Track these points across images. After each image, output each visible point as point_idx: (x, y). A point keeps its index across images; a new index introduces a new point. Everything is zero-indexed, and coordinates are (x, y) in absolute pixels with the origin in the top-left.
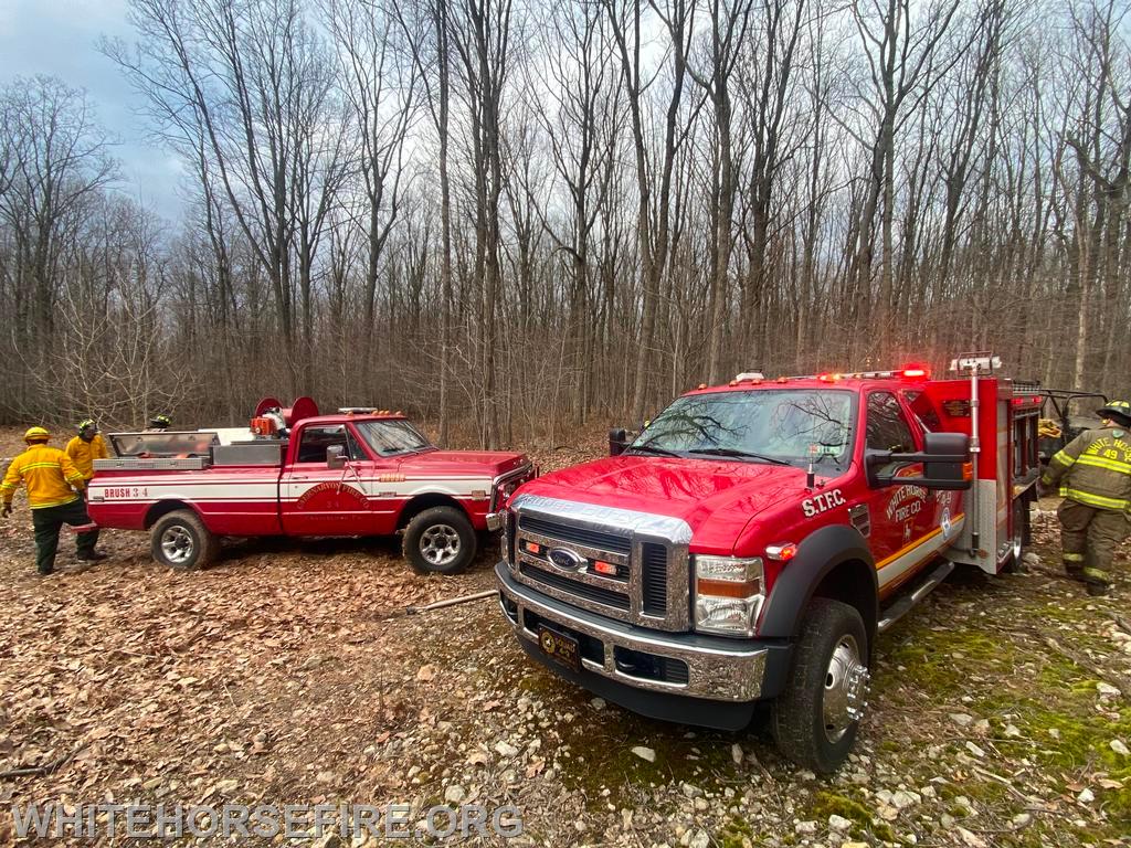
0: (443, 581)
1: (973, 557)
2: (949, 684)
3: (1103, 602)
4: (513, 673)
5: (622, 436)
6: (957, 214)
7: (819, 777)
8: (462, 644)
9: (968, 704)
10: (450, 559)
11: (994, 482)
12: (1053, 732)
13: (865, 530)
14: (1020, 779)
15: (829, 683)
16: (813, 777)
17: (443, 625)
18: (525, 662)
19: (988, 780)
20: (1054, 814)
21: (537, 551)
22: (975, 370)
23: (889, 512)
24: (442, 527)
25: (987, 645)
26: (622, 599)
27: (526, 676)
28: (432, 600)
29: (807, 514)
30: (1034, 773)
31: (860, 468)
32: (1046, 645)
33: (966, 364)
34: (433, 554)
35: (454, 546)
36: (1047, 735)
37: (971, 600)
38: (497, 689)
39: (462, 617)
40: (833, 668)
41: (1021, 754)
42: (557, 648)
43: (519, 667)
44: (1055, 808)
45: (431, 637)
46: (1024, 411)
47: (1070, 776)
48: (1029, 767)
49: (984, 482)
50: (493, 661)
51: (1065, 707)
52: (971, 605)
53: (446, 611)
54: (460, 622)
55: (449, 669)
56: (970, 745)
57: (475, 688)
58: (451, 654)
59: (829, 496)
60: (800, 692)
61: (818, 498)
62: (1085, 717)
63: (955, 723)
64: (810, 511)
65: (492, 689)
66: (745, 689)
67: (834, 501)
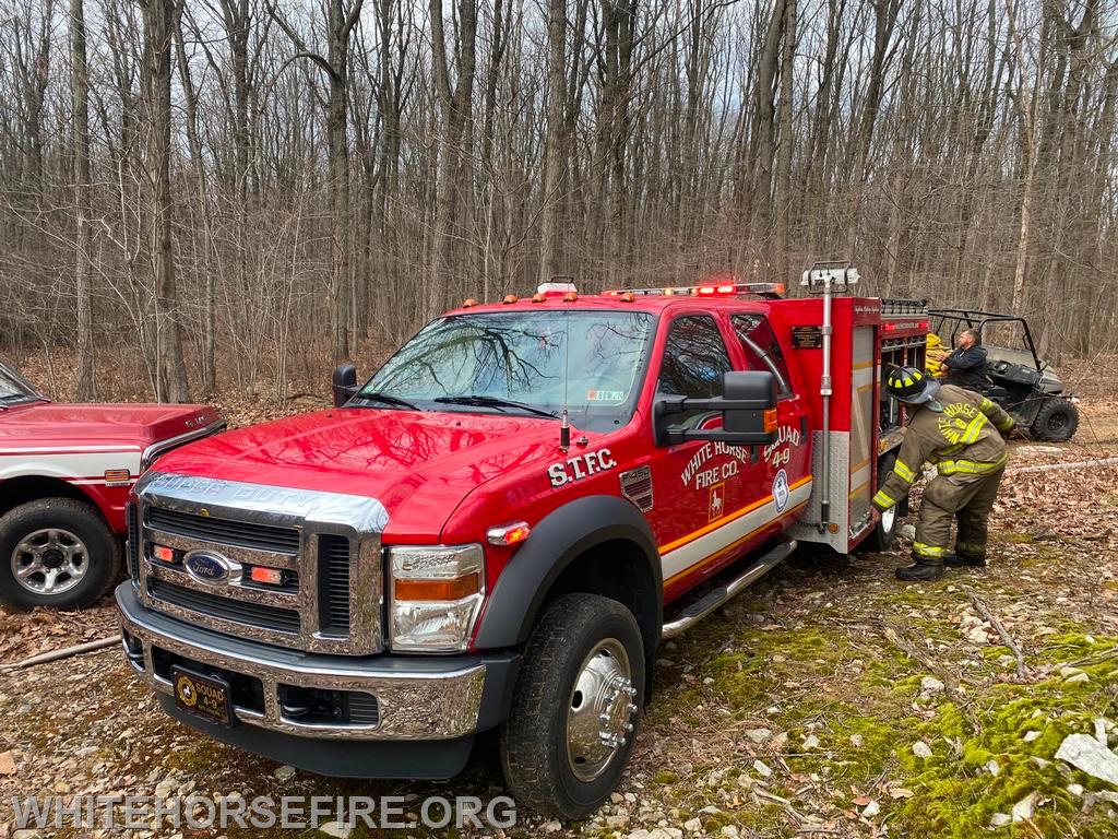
0: (57, 621)
1: (822, 532)
2: (756, 695)
3: (969, 582)
4: (156, 746)
5: (351, 377)
6: (887, 54)
7: (566, 827)
8: (76, 714)
9: (773, 717)
10: (70, 584)
11: (848, 433)
12: (856, 739)
13: (644, 502)
14: (802, 798)
15: (577, 705)
16: (558, 826)
17: (46, 690)
18: (179, 729)
19: (767, 803)
20: (830, 833)
21: (170, 559)
22: (828, 286)
23: (686, 477)
24: (53, 532)
25: (817, 643)
26: (288, 618)
27: (175, 749)
28: (35, 651)
29: (554, 482)
30: (821, 788)
31: (645, 423)
32: (884, 638)
33: (818, 278)
34: (39, 578)
35: (77, 561)
36: (847, 743)
37: (821, 589)
38: (127, 773)
39: (81, 673)
40: (584, 683)
41: (813, 768)
42: (200, 697)
43: (167, 736)
44: (833, 826)
45: (22, 709)
46: (900, 340)
47: (860, 789)
48: (817, 782)
49: (836, 434)
50: (126, 734)
51: (879, 709)
52: (818, 595)
53: (55, 667)
54: (78, 682)
55: (49, 753)
56: (759, 765)
57: (90, 776)
58: (57, 732)
59: (591, 458)
60: (534, 718)
61: (574, 461)
62: (897, 719)
63: (751, 740)
64: (559, 479)
65: (117, 774)
66: (458, 721)
67: (598, 464)
